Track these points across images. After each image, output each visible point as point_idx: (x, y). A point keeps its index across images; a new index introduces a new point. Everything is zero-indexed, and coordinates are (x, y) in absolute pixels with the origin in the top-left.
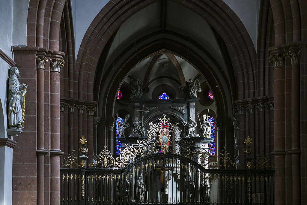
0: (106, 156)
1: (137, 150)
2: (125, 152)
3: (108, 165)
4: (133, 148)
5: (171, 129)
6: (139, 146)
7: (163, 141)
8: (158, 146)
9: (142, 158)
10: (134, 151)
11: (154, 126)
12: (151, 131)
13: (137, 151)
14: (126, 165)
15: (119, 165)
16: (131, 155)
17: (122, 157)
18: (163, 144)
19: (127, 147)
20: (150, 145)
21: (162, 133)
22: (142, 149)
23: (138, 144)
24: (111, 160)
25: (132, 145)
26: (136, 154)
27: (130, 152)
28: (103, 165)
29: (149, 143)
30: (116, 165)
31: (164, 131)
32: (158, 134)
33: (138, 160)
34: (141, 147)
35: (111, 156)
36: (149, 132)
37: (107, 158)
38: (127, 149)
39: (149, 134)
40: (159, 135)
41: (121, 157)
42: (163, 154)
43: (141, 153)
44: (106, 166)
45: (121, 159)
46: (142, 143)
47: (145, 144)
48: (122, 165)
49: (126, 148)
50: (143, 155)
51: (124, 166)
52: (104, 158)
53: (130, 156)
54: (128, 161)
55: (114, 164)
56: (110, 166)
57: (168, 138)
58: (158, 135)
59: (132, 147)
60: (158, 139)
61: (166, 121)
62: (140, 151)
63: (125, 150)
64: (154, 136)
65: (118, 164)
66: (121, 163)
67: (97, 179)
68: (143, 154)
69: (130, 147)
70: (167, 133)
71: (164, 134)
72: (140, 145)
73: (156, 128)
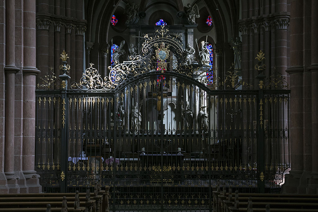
0: (92, 75)
1: (129, 67)
2: (115, 70)
3: (94, 86)
4: (125, 65)
5: (170, 43)
6: (132, 63)
7: (161, 57)
8: (155, 63)
9: (135, 78)
10: (126, 69)
11: (150, 39)
12: (146, 46)
13: (130, 69)
14: (116, 86)
15: (108, 86)
16: (122, 73)
17: (112, 77)
18: (161, 60)
19: (117, 64)
20: (145, 62)
21: (159, 48)
22: (135, 67)
23: (130, 60)
24: (98, 80)
25: (124, 62)
26: (128, 72)
27: (121, 70)
28: (88, 87)
29: (144, 59)
30: (104, 86)
31: (162, 45)
32: (154, 48)
33: (131, 80)
34: (134, 64)
35: (99, 75)
36: (144, 46)
37: (94, 77)
38: (118, 67)
39: (144, 48)
40: (156, 50)
41: (110, 77)
42: (161, 72)
43: (134, 71)
44: (92, 88)
45: (110, 79)
46: (136, 59)
47: (139, 60)
48: (111, 86)
49: (116, 66)
50: (137, 74)
51: (114, 87)
52: (90, 77)
53: (121, 76)
54: (118, 82)
55: (102, 85)
56: (97, 88)
57: (166, 54)
58: (154, 50)
59: (123, 65)
60: (154, 55)
61: (164, 33)
62: (134, 69)
63: (115, 68)
64: (149, 52)
65: (106, 85)
66: (110, 83)
67: (81, 103)
68: (136, 72)
69: (122, 64)
70: (166, 47)
71: (162, 49)
72: (134, 62)
73: (152, 42)
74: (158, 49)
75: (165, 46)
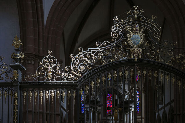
2: (78, 59)
3: (53, 77)
4: (90, 53)
5: (145, 26)
7: (134, 43)
8: (127, 49)
9: (102, 67)
10: (91, 56)
11: (121, 21)
12: (116, 29)
13: (96, 57)
14: (79, 77)
16: (87, 62)
18: (134, 46)
20: (114, 49)
21: (132, 31)
22: (103, 54)
23: (97, 47)
24: (58, 70)
25: (89, 49)
28: (46, 78)
31: (135, 27)
32: (126, 32)
33: (97, 69)
38: (81, 54)
39: (113, 33)
40: (128, 35)
41: (72, 66)
44: (50, 79)
46: (103, 46)
47: (108, 47)
48: (73, 77)
50: (105, 62)
51: (77, 79)
52: (48, 66)
53: (85, 64)
54: (83, 71)
55: (62, 75)
56: (56, 79)
57: (140, 38)
60: (126, 39)
61: (138, 14)
62: (101, 57)
63: (78, 56)
65: (68, 76)
67: (37, 97)
69: (86, 52)
70: (140, 31)
71: (136, 33)
72: (100, 49)
73: (123, 24)
74: (130, 33)
75: (139, 29)
